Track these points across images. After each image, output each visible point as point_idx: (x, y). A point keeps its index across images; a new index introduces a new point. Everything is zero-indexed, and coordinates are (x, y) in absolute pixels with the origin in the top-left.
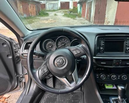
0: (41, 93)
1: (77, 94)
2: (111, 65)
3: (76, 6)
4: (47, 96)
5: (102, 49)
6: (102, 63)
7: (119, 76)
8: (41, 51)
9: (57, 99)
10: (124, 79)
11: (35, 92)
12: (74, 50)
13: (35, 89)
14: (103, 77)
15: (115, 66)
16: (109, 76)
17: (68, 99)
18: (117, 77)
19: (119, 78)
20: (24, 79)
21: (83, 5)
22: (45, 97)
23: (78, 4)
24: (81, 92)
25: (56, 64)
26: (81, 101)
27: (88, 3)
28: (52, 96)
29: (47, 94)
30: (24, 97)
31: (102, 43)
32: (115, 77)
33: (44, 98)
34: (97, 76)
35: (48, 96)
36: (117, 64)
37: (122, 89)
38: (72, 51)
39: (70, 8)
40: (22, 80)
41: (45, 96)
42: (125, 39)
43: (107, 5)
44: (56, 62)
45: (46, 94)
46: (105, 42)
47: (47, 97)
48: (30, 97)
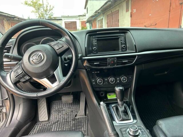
0: (29, 124)
1: (80, 120)
2: (106, 65)
3: (84, 26)
4: (38, 127)
5: (95, 49)
6: (95, 63)
7: (118, 79)
8: (17, 55)
9: (53, 129)
10: (125, 82)
11: (19, 122)
12: (54, 45)
13: (21, 118)
14: (100, 81)
15: (110, 66)
16: (106, 80)
17: (67, 128)
18: (116, 80)
19: (118, 81)
20: (4, 108)
21: (93, 23)
22: (35, 129)
23: (87, 24)
24: (85, 116)
25: (32, 61)
26: (84, 126)
27: (99, 21)
28: (45, 127)
29: (39, 126)
30: (3, 130)
31: (95, 42)
32: (114, 80)
33: (35, 131)
34: (94, 82)
35: (41, 128)
36: (112, 62)
37: (120, 89)
38: (53, 46)
39: (77, 28)
40: (2, 110)
41: (36, 127)
42: (119, 36)
43: (120, 21)
44: (31, 59)
45: (37, 126)
46: (97, 40)
47: (38, 129)
48: (12, 129)
